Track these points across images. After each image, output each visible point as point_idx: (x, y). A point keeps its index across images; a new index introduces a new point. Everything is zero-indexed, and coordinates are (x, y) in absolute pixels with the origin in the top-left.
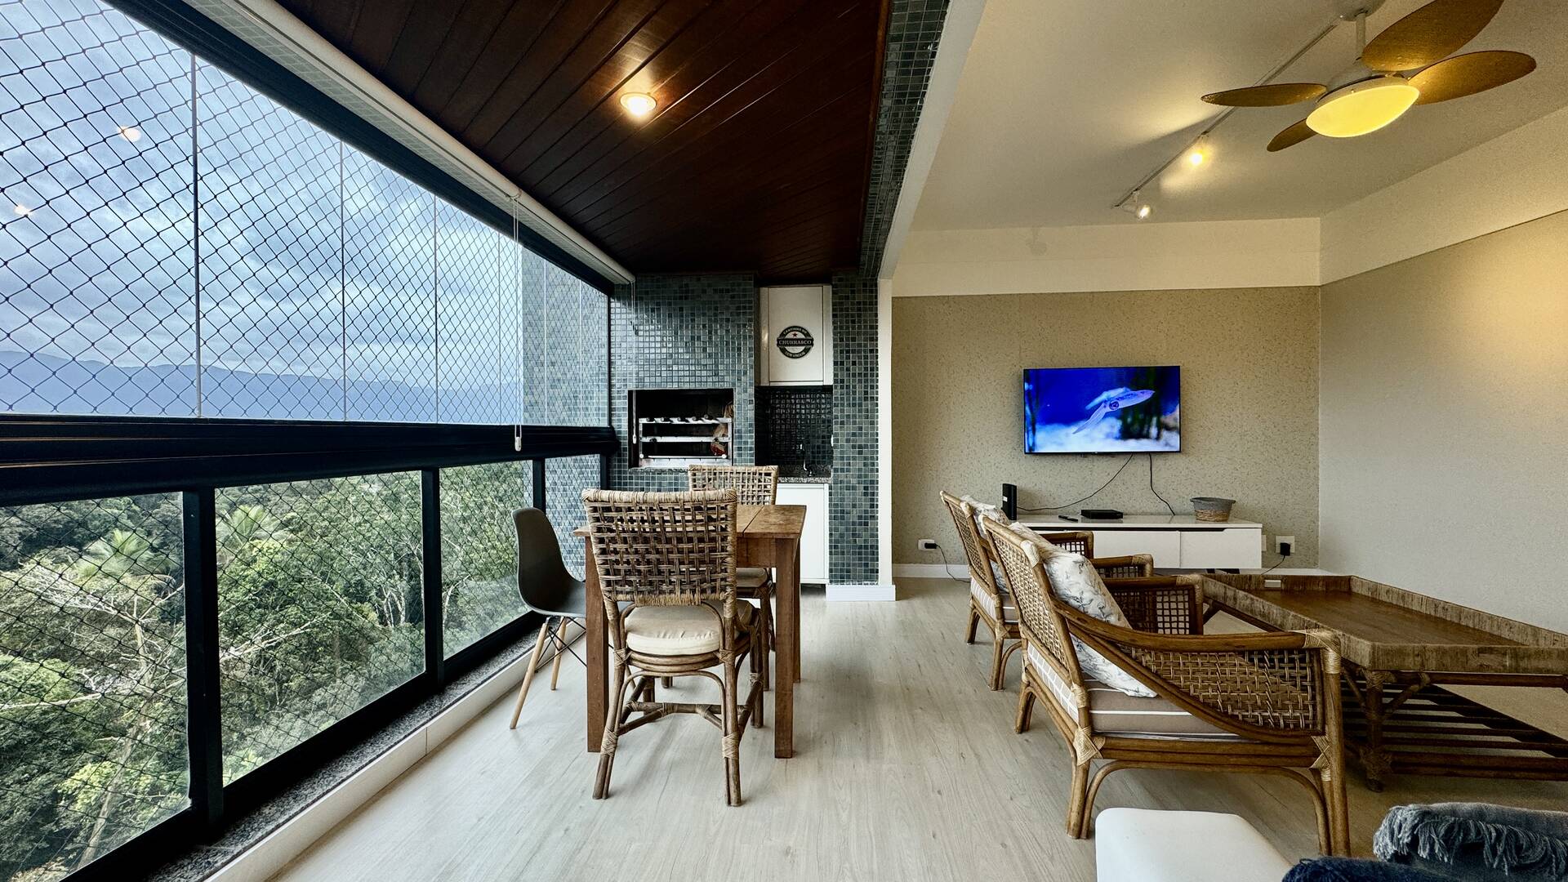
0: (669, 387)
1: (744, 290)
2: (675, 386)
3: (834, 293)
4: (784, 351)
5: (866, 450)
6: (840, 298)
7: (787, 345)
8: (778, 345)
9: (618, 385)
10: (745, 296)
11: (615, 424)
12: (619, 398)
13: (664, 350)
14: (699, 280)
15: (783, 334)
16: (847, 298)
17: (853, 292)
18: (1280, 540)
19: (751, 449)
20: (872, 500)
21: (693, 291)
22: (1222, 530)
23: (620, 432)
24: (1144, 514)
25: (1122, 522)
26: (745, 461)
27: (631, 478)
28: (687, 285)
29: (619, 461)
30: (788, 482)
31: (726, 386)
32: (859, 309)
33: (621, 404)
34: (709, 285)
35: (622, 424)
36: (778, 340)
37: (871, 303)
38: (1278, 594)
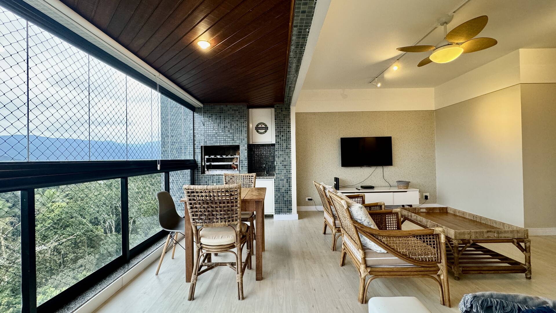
0: (216, 144)
1: (243, 110)
2: (218, 144)
3: (275, 111)
4: (258, 131)
5: (287, 166)
6: (277, 113)
7: (259, 129)
8: (256, 129)
9: (197, 144)
10: (243, 112)
11: (196, 158)
12: (197, 149)
13: (214, 131)
14: (227, 106)
15: (257, 126)
16: (280, 113)
17: (282, 111)
18: (425, 194)
19: (246, 167)
20: (290, 184)
21: (225, 110)
22: (406, 192)
23: (198, 161)
24: (381, 187)
25: (374, 190)
26: (244, 171)
27: (202, 178)
28: (222, 108)
29: (198, 172)
30: (260, 178)
31: (237, 144)
32: (284, 117)
33: (198, 151)
34: (230, 108)
35: (198, 158)
36: (256, 128)
37: (288, 115)
38: (425, 214)
